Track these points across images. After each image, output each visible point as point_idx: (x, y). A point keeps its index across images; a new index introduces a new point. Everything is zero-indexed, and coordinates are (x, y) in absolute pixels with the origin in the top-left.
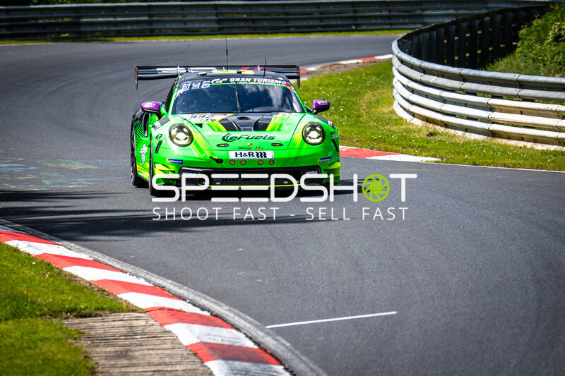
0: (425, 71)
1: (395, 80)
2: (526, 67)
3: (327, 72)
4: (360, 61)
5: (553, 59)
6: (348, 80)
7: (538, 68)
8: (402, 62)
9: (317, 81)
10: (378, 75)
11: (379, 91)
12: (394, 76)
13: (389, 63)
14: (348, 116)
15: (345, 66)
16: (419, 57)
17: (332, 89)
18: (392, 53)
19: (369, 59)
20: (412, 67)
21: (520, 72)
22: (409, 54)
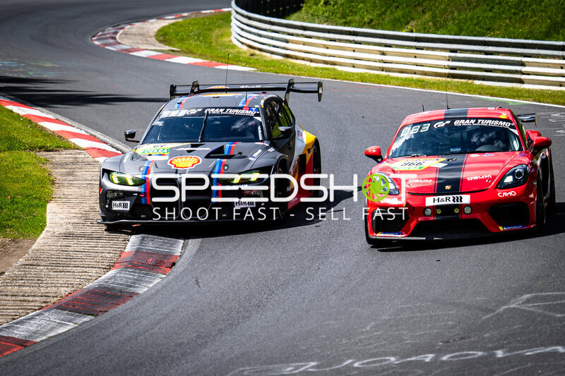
0: (250, 18)
1: (232, 24)
2: (307, 18)
3: (193, 16)
4: (213, 11)
5: (323, 14)
6: (206, 22)
7: (314, 20)
8: (237, 13)
9: (188, 21)
10: (223, 20)
11: (224, 29)
12: (231, 21)
13: (230, 13)
14: (205, 43)
15: (204, 14)
16: (247, 10)
17: (196, 27)
18: (231, 7)
19: (217, 11)
20: (243, 15)
21: (304, 21)
22: (242, 8)
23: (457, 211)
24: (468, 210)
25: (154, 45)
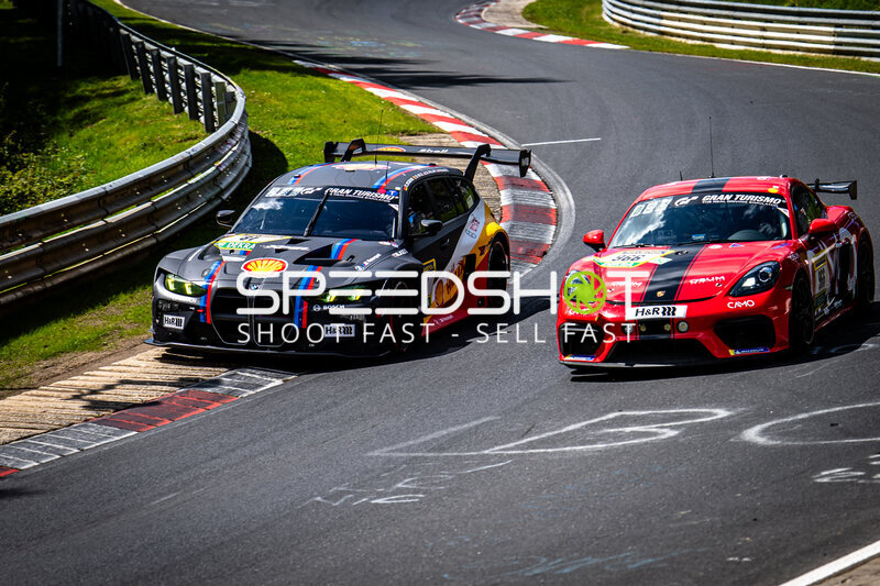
11: (594, 5)
14: (575, 20)
23: (667, 327)
24: (683, 327)
25: (521, 23)
